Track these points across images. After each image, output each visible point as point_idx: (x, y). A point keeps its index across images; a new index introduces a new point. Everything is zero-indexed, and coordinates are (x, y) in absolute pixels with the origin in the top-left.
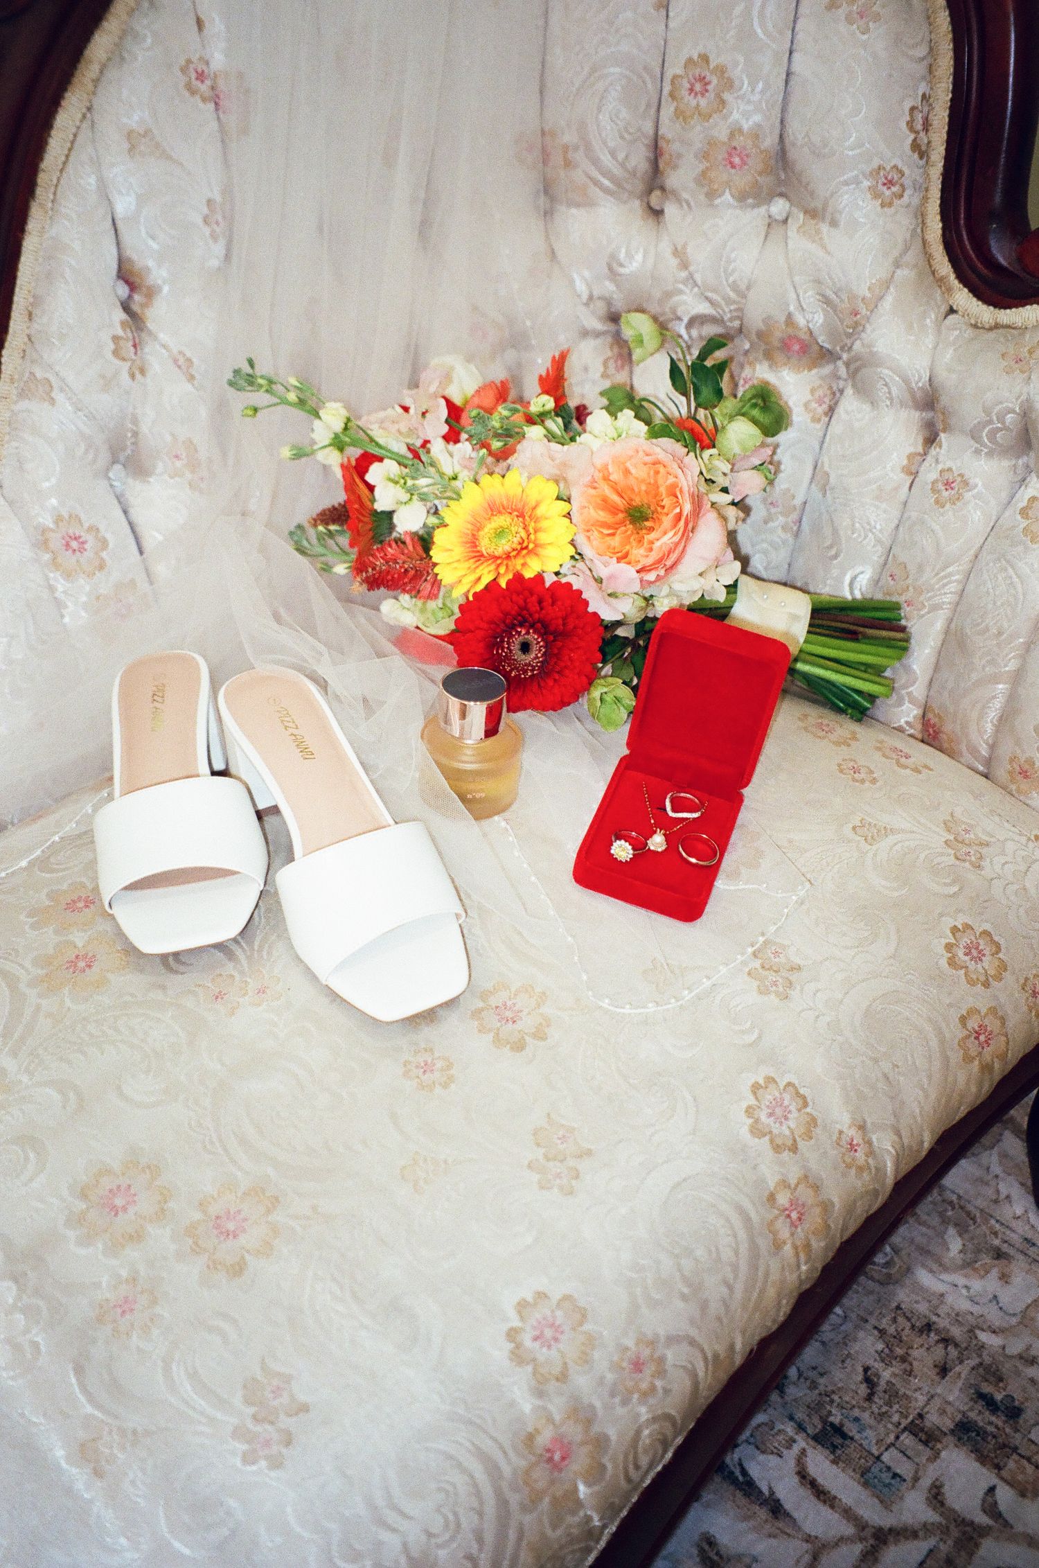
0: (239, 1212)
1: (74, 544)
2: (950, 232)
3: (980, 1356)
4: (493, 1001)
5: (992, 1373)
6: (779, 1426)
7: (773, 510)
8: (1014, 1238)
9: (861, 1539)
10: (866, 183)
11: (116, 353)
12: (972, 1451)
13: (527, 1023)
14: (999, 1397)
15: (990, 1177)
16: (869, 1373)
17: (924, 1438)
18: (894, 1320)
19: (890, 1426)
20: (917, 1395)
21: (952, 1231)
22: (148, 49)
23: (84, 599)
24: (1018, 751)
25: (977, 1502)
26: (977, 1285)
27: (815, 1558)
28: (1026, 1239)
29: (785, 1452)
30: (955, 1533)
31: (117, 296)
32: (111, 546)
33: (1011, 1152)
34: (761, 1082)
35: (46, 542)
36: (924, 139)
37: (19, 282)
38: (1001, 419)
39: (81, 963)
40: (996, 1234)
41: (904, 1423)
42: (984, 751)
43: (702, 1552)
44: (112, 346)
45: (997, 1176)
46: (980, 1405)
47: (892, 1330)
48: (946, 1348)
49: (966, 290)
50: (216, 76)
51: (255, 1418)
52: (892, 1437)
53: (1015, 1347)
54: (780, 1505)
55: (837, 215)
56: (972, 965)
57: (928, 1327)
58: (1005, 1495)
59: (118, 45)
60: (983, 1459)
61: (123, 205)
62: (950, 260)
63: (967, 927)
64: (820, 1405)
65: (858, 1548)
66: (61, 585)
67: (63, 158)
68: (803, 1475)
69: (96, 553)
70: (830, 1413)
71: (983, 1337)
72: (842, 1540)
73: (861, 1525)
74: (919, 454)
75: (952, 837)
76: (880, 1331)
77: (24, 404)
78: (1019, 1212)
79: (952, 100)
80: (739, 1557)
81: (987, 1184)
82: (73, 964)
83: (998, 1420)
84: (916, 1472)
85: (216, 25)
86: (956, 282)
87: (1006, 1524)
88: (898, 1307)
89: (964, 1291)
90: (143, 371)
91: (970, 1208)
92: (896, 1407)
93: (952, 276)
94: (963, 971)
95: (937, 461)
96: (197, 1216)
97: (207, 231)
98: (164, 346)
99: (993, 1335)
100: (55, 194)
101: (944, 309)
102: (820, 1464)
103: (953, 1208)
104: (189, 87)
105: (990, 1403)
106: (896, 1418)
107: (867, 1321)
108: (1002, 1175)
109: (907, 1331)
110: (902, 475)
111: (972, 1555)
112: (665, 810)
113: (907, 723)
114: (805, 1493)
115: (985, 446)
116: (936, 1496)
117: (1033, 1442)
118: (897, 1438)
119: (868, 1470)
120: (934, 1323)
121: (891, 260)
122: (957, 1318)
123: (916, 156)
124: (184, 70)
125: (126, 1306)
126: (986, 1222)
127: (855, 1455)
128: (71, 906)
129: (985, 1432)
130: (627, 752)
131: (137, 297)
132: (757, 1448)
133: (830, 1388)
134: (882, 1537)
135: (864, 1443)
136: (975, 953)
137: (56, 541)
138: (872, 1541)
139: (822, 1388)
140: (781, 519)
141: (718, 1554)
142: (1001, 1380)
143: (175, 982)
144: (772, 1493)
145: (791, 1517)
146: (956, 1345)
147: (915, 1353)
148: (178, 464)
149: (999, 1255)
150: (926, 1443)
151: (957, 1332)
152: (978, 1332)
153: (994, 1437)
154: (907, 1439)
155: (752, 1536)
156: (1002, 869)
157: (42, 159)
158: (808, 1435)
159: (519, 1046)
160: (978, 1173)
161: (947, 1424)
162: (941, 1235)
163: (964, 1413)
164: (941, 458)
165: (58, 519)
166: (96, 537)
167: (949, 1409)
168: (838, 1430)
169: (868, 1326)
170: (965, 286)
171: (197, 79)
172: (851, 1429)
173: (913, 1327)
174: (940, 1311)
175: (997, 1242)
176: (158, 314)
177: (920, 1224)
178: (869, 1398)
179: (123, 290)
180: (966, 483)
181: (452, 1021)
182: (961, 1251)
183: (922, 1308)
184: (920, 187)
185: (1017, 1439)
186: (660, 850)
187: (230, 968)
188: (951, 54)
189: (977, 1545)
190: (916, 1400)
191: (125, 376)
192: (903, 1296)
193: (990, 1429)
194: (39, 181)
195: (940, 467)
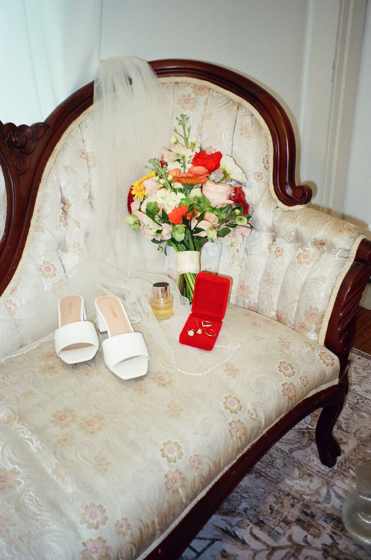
0: (93, 420)
1: (48, 269)
2: (276, 188)
3: (304, 502)
4: (158, 375)
5: (307, 506)
6: (245, 521)
7: (234, 260)
8: (314, 471)
9: (268, 550)
10: (253, 176)
11: (60, 220)
12: (301, 527)
13: (167, 380)
14: (309, 512)
15: (308, 455)
16: (271, 507)
17: (287, 523)
18: (279, 493)
19: (277, 520)
20: (285, 512)
21: (296, 469)
22: (70, 147)
23: (50, 284)
24: (301, 321)
25: (302, 540)
26: (303, 483)
27: (255, 555)
28: (318, 471)
29: (246, 528)
30: (295, 547)
31: (61, 207)
32: (57, 270)
33: (314, 448)
34: (228, 396)
35: (40, 269)
36: (267, 165)
37: (36, 203)
38: (290, 233)
39: (51, 368)
40: (309, 470)
41: (281, 519)
42: (293, 323)
43: (222, 554)
44: (59, 218)
45: (310, 455)
46: (303, 515)
47: (278, 496)
48: (294, 500)
49: (281, 202)
50: (87, 153)
51: (97, 465)
52: (277, 523)
53: (314, 499)
54: (245, 542)
55: (246, 184)
56: (285, 371)
57: (289, 494)
58: (310, 538)
59: (63, 147)
60: (303, 528)
61: (63, 184)
62: (276, 195)
63: (284, 362)
64: (257, 515)
65: (267, 552)
66: (44, 280)
67: (48, 173)
68: (252, 534)
69: (54, 272)
70: (260, 517)
71: (305, 497)
72: (262, 550)
73: (268, 546)
74: (272, 244)
75: (281, 341)
76: (275, 496)
77: (36, 233)
78: (316, 464)
79: (273, 156)
80: (233, 555)
81: (307, 456)
82: (49, 368)
83: (308, 518)
84: (284, 532)
85: (88, 141)
86: (278, 200)
87: (310, 545)
88: (280, 489)
89: (299, 485)
90: (67, 225)
91: (302, 463)
92: (279, 515)
93: (277, 199)
94: (283, 373)
95: (275, 246)
96: (83, 421)
97: (84, 190)
98: (73, 219)
99: (307, 496)
100: (46, 181)
101: (275, 206)
102: (257, 531)
103: (297, 463)
104: (80, 156)
105: (306, 514)
106: (279, 518)
107: (271, 493)
108: (311, 454)
109: (283, 496)
110: (267, 250)
111: (300, 553)
112: (202, 325)
113: (273, 316)
114: (252, 538)
115: (287, 241)
116: (290, 538)
117: (318, 524)
118: (279, 523)
119: (271, 532)
120: (290, 493)
121: (261, 195)
122: (297, 492)
123: (265, 169)
124: (79, 152)
125: (65, 440)
126: (306, 467)
127: (267, 528)
128: (48, 356)
129: (305, 521)
130: (192, 313)
131: (65, 207)
132: (239, 527)
133: (260, 511)
134: (274, 549)
135: (270, 525)
136: (286, 369)
137: (43, 268)
138: (271, 550)
139: (257, 511)
140: (237, 263)
141: (227, 554)
142: (309, 508)
143: (75, 372)
144: (243, 538)
145: (248, 544)
146: (297, 499)
147: (285, 501)
148: (75, 249)
149: (310, 475)
150: (287, 525)
151: (297, 496)
152: (303, 496)
153: (307, 523)
154: (282, 524)
155: (236, 550)
156: (295, 348)
157: (43, 173)
158: (253, 523)
159: (164, 386)
160: (304, 454)
161: (294, 519)
162: (293, 470)
163: (298, 517)
164: (276, 245)
165: (44, 263)
166: (54, 268)
167: (294, 516)
168: (262, 522)
169: (271, 495)
170: (280, 201)
171: (82, 154)
172: (266, 521)
173: (284, 495)
174: (292, 490)
175: (309, 472)
176: (72, 211)
177: (287, 468)
178: (271, 513)
179: (62, 205)
180: (283, 251)
181: (147, 380)
182: (299, 475)
183: (287, 489)
184: (267, 177)
185: (314, 523)
186: (200, 333)
187: (90, 368)
188: (272, 145)
189: (301, 550)
190: (285, 513)
191: (62, 226)
192: (281, 486)
193: (306, 520)
194: (42, 179)
195: (276, 247)
